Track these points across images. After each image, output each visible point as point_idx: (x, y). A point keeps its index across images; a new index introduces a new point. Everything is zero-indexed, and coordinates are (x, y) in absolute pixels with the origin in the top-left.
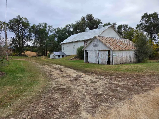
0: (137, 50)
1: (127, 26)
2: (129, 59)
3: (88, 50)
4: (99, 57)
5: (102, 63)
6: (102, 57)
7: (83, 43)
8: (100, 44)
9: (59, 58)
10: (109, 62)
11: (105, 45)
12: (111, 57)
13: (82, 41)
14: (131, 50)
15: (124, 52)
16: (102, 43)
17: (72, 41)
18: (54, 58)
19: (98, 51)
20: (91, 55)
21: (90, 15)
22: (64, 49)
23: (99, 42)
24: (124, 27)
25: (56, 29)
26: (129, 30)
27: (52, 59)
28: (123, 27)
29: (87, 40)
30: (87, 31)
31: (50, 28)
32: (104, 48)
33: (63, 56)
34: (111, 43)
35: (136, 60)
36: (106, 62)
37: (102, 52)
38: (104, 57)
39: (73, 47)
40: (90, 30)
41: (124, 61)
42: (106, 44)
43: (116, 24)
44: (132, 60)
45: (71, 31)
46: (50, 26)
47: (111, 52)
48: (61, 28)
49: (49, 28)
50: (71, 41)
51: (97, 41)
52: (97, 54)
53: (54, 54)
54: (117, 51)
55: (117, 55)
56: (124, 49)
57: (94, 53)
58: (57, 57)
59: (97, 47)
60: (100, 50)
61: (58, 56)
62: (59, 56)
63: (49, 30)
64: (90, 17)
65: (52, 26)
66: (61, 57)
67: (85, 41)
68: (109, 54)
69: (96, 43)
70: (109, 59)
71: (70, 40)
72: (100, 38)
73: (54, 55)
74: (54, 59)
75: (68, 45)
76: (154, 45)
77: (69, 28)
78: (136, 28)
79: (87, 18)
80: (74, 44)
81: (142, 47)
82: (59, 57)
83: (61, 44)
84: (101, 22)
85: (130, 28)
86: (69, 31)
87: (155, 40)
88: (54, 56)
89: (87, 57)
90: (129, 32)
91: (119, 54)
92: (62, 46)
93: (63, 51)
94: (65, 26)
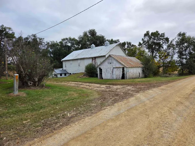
0: (144, 67)
1: (130, 44)
2: (138, 74)
3: (102, 67)
4: (113, 73)
5: (117, 78)
6: (117, 74)
8: (115, 62)
10: (123, 77)
11: (120, 63)
12: (125, 73)
13: (89, 58)
14: (140, 67)
15: (134, 68)
16: (117, 61)
17: (77, 58)
19: (112, 68)
20: (105, 72)
21: (93, 30)
22: (66, 67)
23: (113, 60)
24: (128, 44)
25: (49, 42)
26: (132, 47)
27: (53, 78)
28: (126, 44)
29: (95, 58)
30: (93, 48)
31: (41, 41)
32: (118, 65)
33: (65, 74)
34: (124, 61)
35: (143, 76)
36: (121, 77)
37: (117, 69)
38: (118, 73)
39: (78, 65)
40: (96, 47)
41: (134, 76)
42: (120, 61)
43: (120, 41)
44: (141, 75)
45: (68, 46)
46: (41, 39)
47: (125, 69)
48: (57, 42)
51: (111, 59)
52: (112, 71)
53: (55, 72)
54: (129, 68)
55: (130, 71)
56: (134, 66)
57: (109, 70)
58: (59, 76)
59: (112, 64)
60: (115, 67)
64: (93, 33)
65: (43, 39)
67: (92, 59)
68: (123, 70)
69: (110, 61)
70: (123, 74)
71: (74, 57)
72: (114, 57)
74: (55, 78)
75: (71, 62)
76: (155, 63)
77: (66, 42)
78: (139, 45)
79: (89, 33)
80: (79, 61)
81: (147, 64)
82: (62, 76)
83: (62, 61)
84: (105, 38)
85: (133, 46)
86: (65, 45)
87: (156, 58)
88: (55, 74)
89: (101, 73)
90: (132, 50)
91: (131, 70)
92: (64, 64)
93: (64, 68)
94: (62, 39)
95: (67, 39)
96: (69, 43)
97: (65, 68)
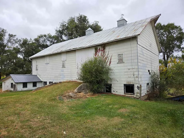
7: (93, 51)
9: (25, 89)
13: (89, 48)
17: (59, 51)
18: (12, 89)
22: (37, 70)
27: (7, 91)
31: (12, 38)
33: (35, 84)
39: (62, 65)
46: (12, 35)
48: (31, 39)
49: (9, 38)
50: (56, 52)
53: (13, 79)
58: (20, 88)
61: (22, 85)
62: (25, 85)
63: (9, 41)
66: (30, 86)
67: (96, 49)
71: (53, 51)
73: (12, 82)
74: (11, 91)
75: (47, 60)
77: (45, 40)
80: (64, 57)
88: (12, 84)
92: (34, 64)
93: (34, 72)
94: (38, 36)
95: (45, 36)
96: (48, 41)
97: (36, 72)
